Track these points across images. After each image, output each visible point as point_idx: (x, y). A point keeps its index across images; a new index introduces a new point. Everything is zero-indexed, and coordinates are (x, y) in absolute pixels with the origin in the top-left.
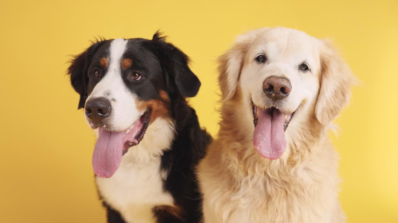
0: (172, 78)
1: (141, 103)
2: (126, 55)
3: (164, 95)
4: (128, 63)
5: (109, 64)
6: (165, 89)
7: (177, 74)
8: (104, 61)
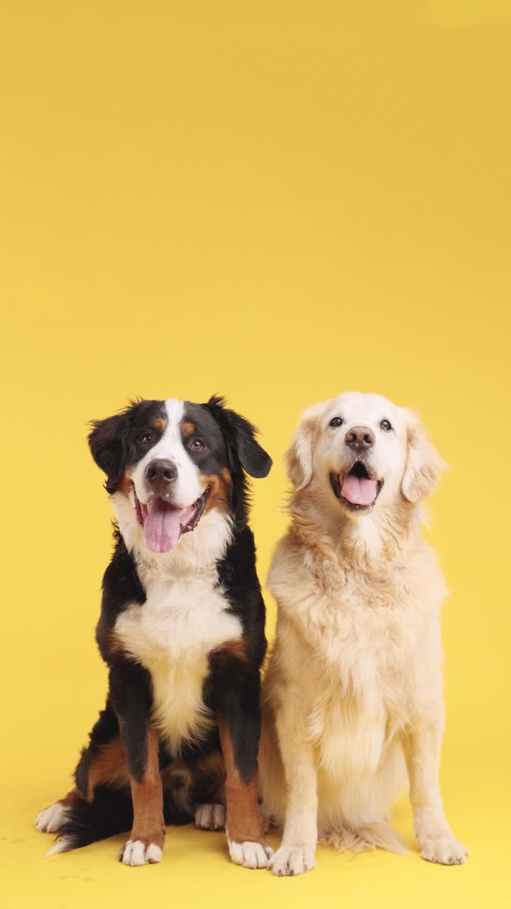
0: (235, 453)
1: (203, 478)
2: (187, 419)
3: (227, 476)
4: (189, 428)
5: (166, 427)
6: (228, 467)
7: (241, 446)
8: (161, 423)
